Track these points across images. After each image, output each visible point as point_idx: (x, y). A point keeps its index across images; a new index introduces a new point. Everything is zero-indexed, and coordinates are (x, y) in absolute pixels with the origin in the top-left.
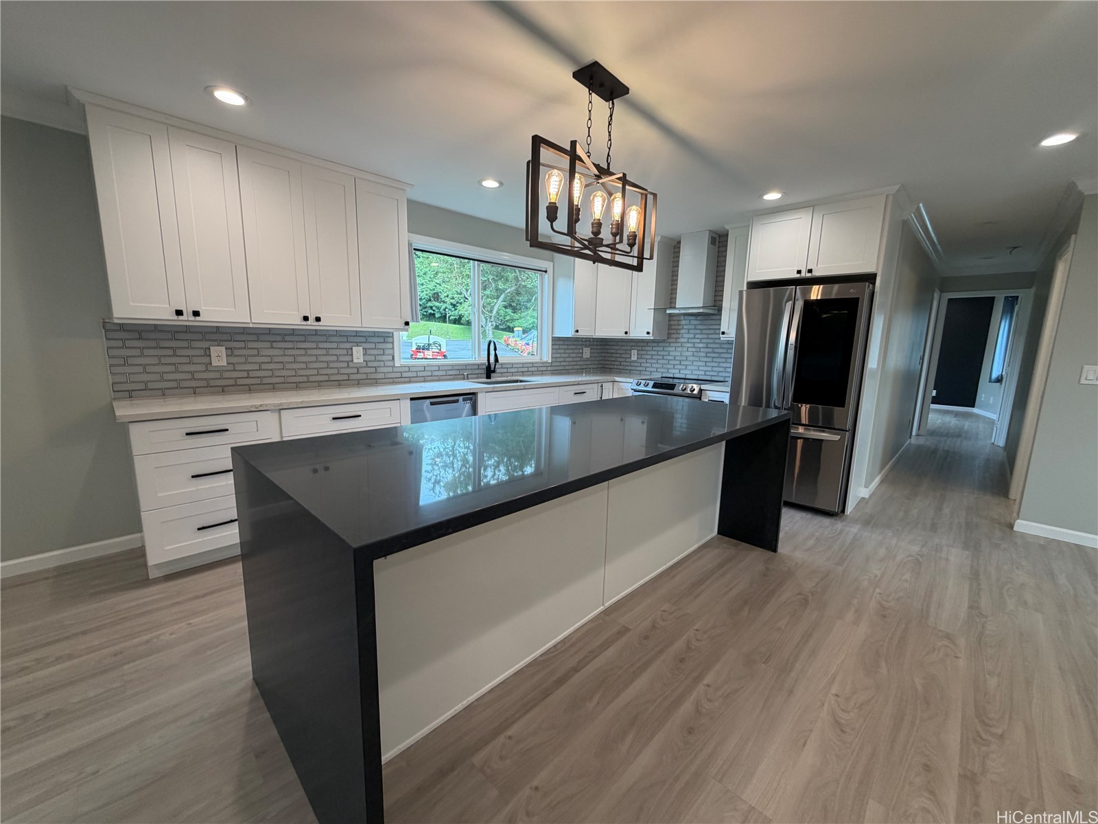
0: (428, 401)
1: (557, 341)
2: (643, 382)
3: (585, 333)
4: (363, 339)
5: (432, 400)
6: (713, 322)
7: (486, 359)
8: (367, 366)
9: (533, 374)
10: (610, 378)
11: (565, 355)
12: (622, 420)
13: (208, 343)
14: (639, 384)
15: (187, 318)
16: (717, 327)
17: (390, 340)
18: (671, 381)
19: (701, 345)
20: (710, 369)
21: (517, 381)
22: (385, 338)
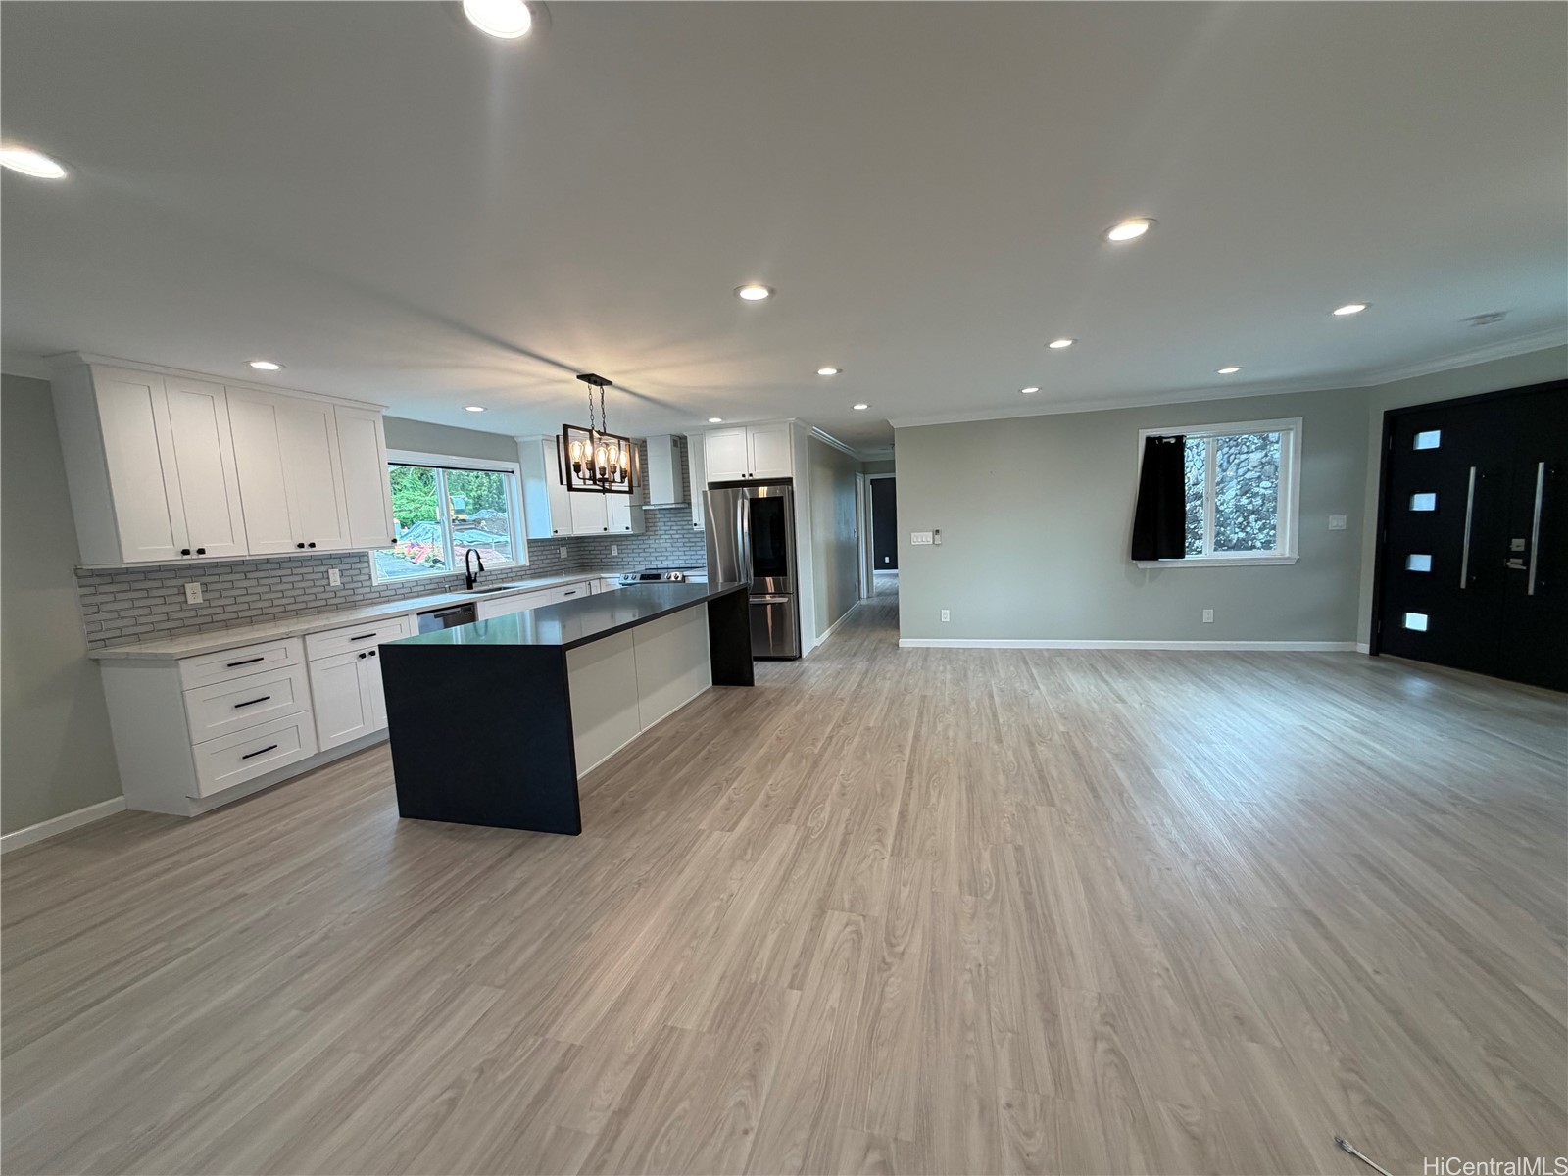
0: (432, 614)
1: (532, 543)
2: (631, 576)
3: (563, 533)
4: (337, 561)
5: (436, 613)
6: (685, 515)
7: (466, 568)
8: (344, 589)
9: (512, 580)
10: (596, 576)
11: (542, 557)
12: (612, 616)
13: (184, 580)
14: (626, 578)
15: (194, 557)
16: (689, 519)
17: (365, 558)
18: (654, 572)
19: (677, 536)
20: (689, 557)
21: (500, 589)
22: (361, 557)
